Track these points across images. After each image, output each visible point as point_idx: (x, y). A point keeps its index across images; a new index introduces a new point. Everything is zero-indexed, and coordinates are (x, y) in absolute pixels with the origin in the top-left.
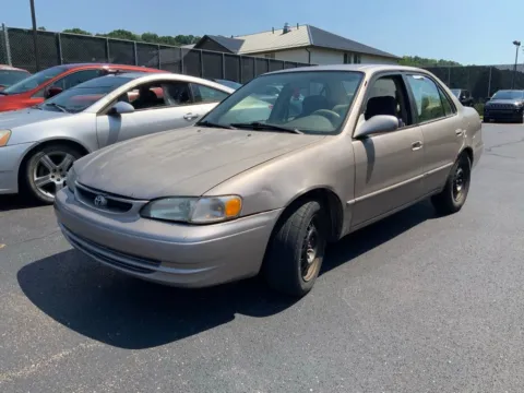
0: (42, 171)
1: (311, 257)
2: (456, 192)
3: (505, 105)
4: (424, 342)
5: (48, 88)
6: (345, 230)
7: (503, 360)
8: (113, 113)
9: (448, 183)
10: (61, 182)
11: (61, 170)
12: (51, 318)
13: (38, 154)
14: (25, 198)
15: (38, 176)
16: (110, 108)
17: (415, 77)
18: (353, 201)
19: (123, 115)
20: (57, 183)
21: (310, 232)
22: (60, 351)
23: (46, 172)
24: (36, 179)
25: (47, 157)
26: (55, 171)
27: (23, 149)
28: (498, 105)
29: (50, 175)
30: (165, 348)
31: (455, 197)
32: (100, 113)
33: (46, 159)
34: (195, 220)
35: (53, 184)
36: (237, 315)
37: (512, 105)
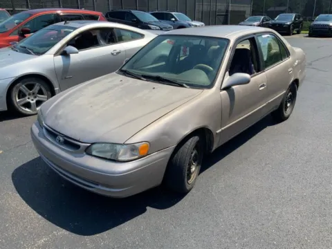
0: (21, 95)
1: (193, 169)
2: (286, 107)
3: (324, 25)
4: (260, 228)
5: (20, 29)
6: (215, 147)
7: (307, 241)
8: (65, 54)
9: (282, 104)
10: (34, 101)
11: (33, 94)
12: (34, 212)
13: (18, 85)
14: (12, 113)
15: (19, 98)
16: (62, 50)
17: (263, 36)
18: (220, 131)
19: (71, 55)
20: (31, 102)
21: (193, 155)
22: (42, 238)
23: (24, 96)
24: (18, 100)
25: (24, 86)
26: (29, 94)
27: (8, 82)
28: (319, 25)
29: (27, 97)
30: (105, 234)
31: (286, 110)
32: (56, 54)
33: (23, 87)
34: (120, 159)
35: (29, 103)
36: (148, 208)
37: (328, 25)
